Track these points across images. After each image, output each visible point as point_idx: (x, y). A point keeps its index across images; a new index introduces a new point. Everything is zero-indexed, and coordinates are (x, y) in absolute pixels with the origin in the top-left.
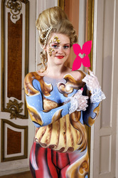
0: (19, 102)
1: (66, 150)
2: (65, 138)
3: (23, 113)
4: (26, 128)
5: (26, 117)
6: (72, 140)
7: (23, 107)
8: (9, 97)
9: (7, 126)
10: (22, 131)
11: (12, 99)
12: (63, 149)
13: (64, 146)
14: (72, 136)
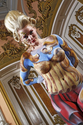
1: (71, 89)
2: (66, 82)
11: (55, 115)
12: (68, 89)
13: (68, 87)
14: (69, 78)
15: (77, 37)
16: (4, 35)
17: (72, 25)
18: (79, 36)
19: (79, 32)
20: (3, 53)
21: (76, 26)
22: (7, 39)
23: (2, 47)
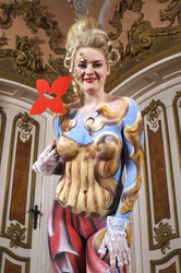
0: (22, 227)
1: (88, 215)
2: (86, 199)
3: (25, 241)
4: (27, 260)
5: (28, 246)
6: (96, 202)
7: (26, 234)
8: (11, 219)
9: (5, 256)
10: (23, 264)
11: (14, 222)
12: (83, 213)
13: (84, 210)
14: (95, 197)
15: (151, 128)
16: (38, 20)
17: (159, 103)
18: (155, 130)
19: (160, 122)
20: (10, 50)
21: (164, 108)
22: (35, 31)
23: (18, 38)
